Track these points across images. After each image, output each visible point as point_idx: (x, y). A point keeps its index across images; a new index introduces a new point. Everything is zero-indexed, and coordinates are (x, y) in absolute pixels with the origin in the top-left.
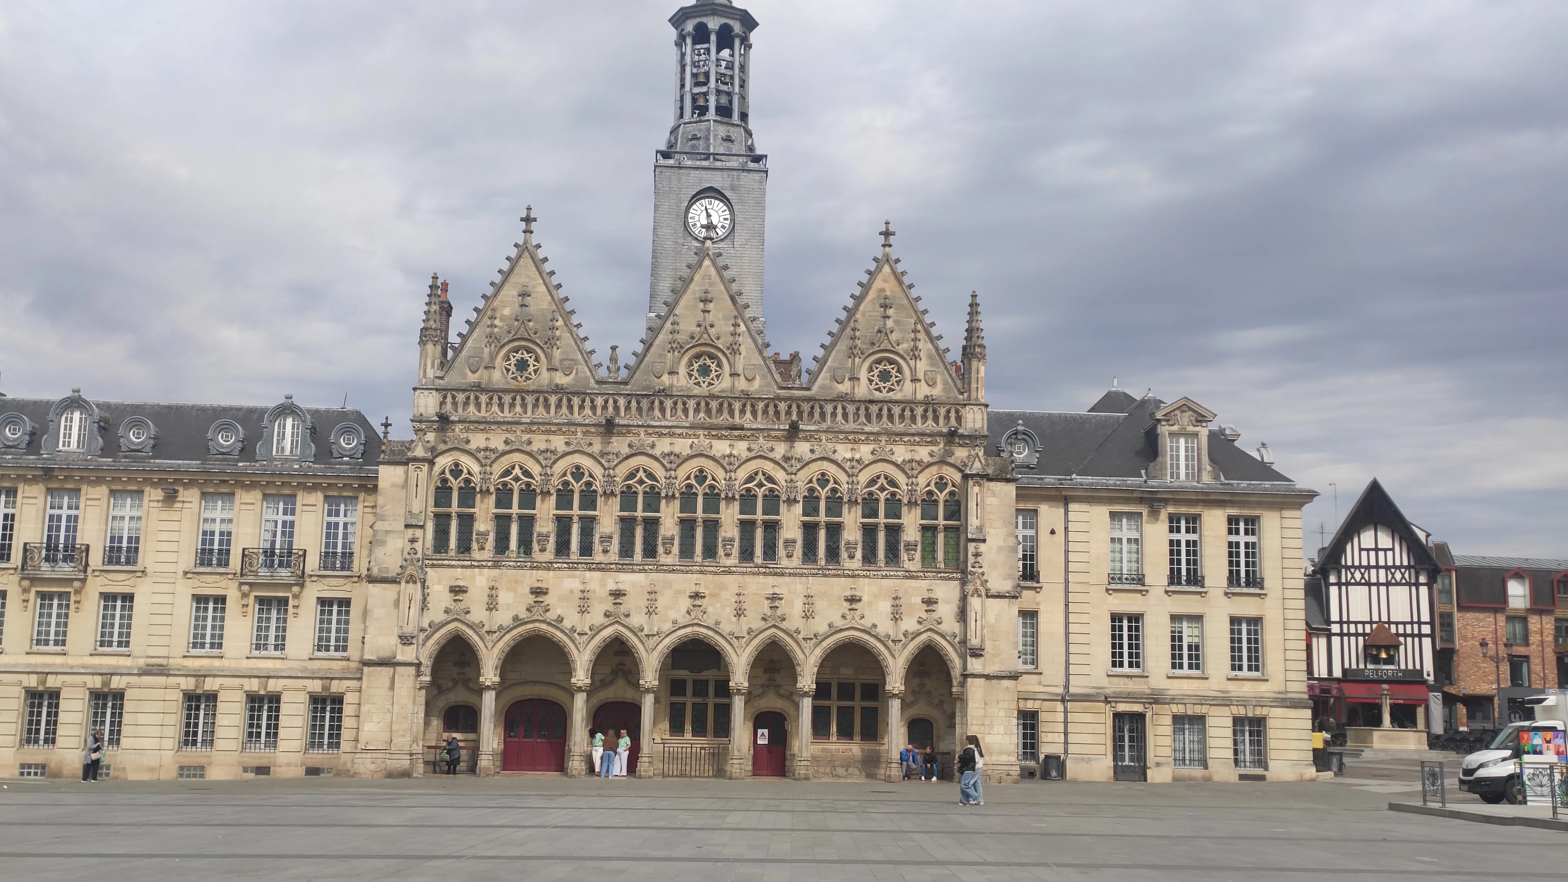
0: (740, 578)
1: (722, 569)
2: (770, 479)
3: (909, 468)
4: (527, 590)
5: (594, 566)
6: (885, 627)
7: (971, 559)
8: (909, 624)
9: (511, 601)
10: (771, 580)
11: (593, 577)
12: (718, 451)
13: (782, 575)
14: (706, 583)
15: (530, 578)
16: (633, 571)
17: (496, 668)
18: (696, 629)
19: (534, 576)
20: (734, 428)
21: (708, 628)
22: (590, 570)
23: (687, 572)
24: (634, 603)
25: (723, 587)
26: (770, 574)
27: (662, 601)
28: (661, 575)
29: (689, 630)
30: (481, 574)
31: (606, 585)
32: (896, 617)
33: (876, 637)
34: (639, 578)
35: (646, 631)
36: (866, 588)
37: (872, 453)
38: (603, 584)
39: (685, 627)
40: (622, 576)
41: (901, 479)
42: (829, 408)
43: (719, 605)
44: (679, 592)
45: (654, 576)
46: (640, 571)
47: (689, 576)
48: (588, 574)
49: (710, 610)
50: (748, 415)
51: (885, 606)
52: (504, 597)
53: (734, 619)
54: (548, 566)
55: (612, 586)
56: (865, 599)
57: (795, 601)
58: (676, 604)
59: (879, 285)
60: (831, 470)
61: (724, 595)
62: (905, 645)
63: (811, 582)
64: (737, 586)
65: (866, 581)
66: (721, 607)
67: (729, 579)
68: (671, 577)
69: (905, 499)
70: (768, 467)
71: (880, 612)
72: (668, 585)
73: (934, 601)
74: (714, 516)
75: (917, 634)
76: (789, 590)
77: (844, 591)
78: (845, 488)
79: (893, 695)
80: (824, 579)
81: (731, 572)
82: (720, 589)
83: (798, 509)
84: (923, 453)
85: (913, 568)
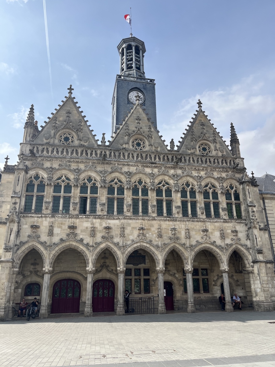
0: (158, 222)
1: (151, 218)
2: (167, 183)
3: (220, 180)
4: (67, 227)
5: (97, 217)
6: (219, 242)
7: (251, 214)
8: (228, 241)
9: (59, 232)
10: (171, 223)
11: (97, 222)
12: (147, 172)
13: (176, 221)
14: (146, 223)
15: (69, 222)
16: (114, 219)
17: (51, 264)
18: (142, 244)
19: (70, 221)
20: (152, 163)
21: (147, 243)
22: (95, 218)
23: (137, 219)
24: (115, 232)
25: (152, 226)
26: (171, 220)
27: (127, 231)
28: (126, 221)
29: (138, 244)
30: (46, 220)
31: (102, 225)
32: (223, 237)
33: (216, 246)
34: (117, 222)
35: (120, 245)
36: (210, 226)
37: (206, 174)
38: (101, 225)
40: (109, 221)
41: (217, 184)
42: (187, 158)
43: (150, 233)
44: (133, 228)
45: (123, 221)
46: (117, 219)
47: (137, 221)
48: (94, 220)
49: (147, 235)
50: (157, 159)
51: (217, 234)
52: (56, 230)
53: (157, 239)
54: (77, 217)
55: (104, 225)
56: (210, 231)
57: (182, 232)
58: (133, 233)
59: (199, 118)
60: (191, 180)
61: (153, 229)
62: (227, 250)
63: (187, 224)
64: (157, 225)
65: (209, 223)
66: (152, 234)
67: (154, 222)
68: (130, 221)
69: (219, 192)
70: (167, 178)
71: (216, 236)
72: (129, 225)
73: (236, 232)
74: (145, 197)
75: (231, 245)
76: (179, 227)
77: (201, 228)
78: (196, 187)
79: (225, 272)
80: (192, 223)
81: (154, 219)
82: (151, 226)
83: (179, 195)
84: (224, 175)
85: (225, 218)
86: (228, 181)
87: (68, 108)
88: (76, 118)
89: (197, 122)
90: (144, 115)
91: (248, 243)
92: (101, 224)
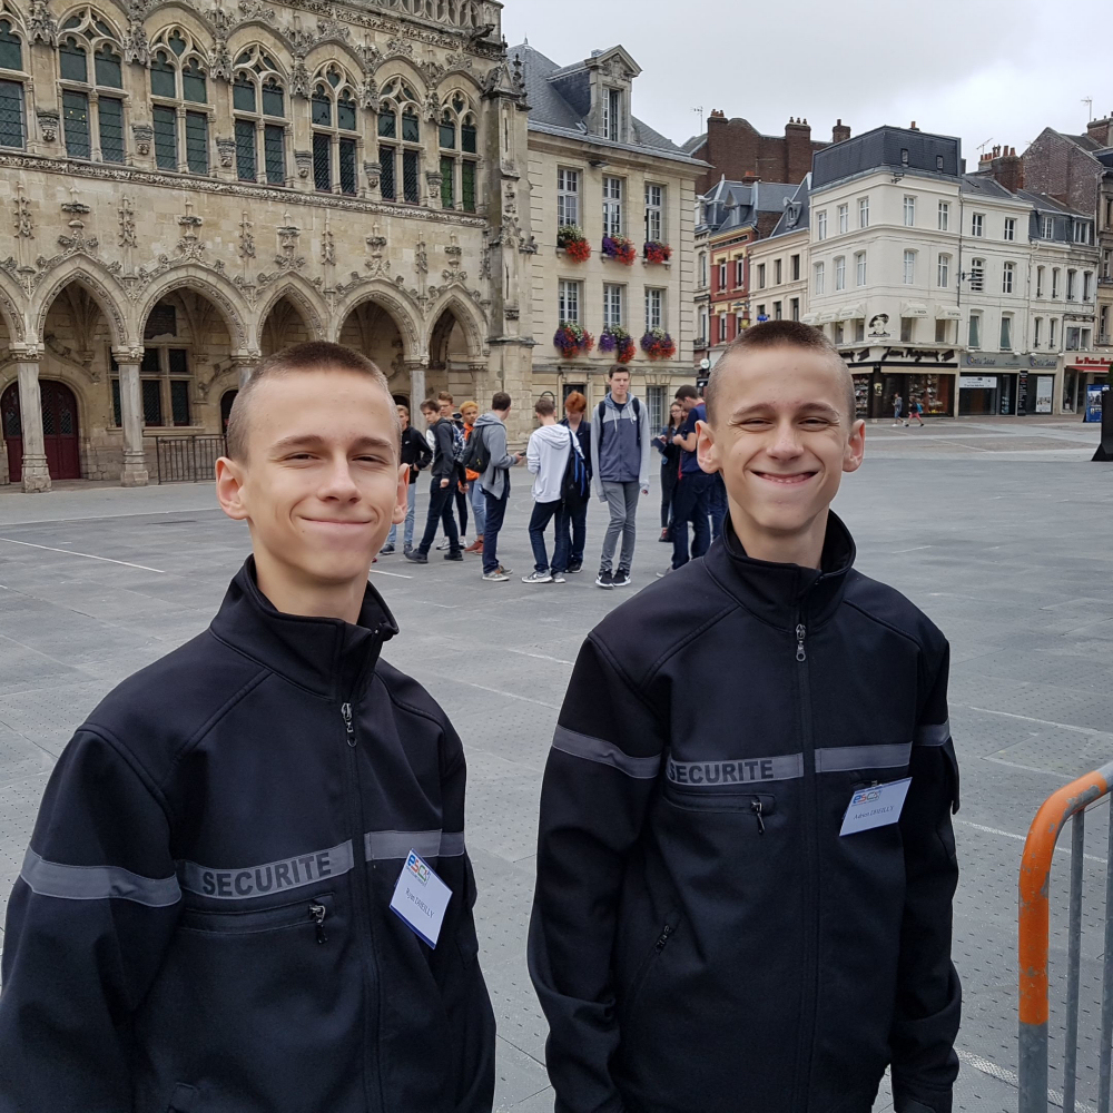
0: (243, 202)
1: (221, 187)
2: (270, 62)
3: (431, 74)
5: (34, 162)
6: (411, 282)
7: (505, 202)
8: (434, 279)
10: (281, 208)
11: (35, 184)
13: (296, 202)
14: (201, 206)
16: (95, 177)
18: (192, 272)
21: (208, 271)
22: (27, 168)
23: (174, 187)
24: (101, 226)
25: (223, 213)
26: (282, 200)
27: (141, 229)
28: (136, 187)
29: (182, 273)
31: (54, 195)
32: (422, 267)
33: (403, 293)
34: (104, 190)
35: (123, 272)
36: (389, 228)
37: (390, 46)
38: (50, 194)
39: (176, 268)
40: (79, 184)
41: (419, 88)
43: (218, 240)
44: (163, 216)
45: (125, 187)
46: (106, 179)
47: (175, 192)
48: (23, 174)
49: (209, 245)
51: (409, 255)
53: (239, 261)
55: (63, 198)
56: (389, 244)
57: (313, 240)
58: (162, 234)
60: (345, 61)
61: (225, 225)
62: (428, 304)
63: (328, 216)
64: (240, 213)
65: (389, 219)
66: (223, 242)
67: (229, 202)
68: (152, 192)
69: (425, 117)
70: (268, 41)
71: (402, 261)
72: (148, 203)
73: (458, 251)
74: (198, 106)
75: (442, 291)
76: (305, 224)
77: (367, 232)
78: (360, 89)
80: (342, 213)
81: (229, 192)
82: (219, 216)
83: (308, 111)
84: (441, 56)
85: (434, 208)
86: (452, 81)
91: (485, 288)
92: (50, 192)
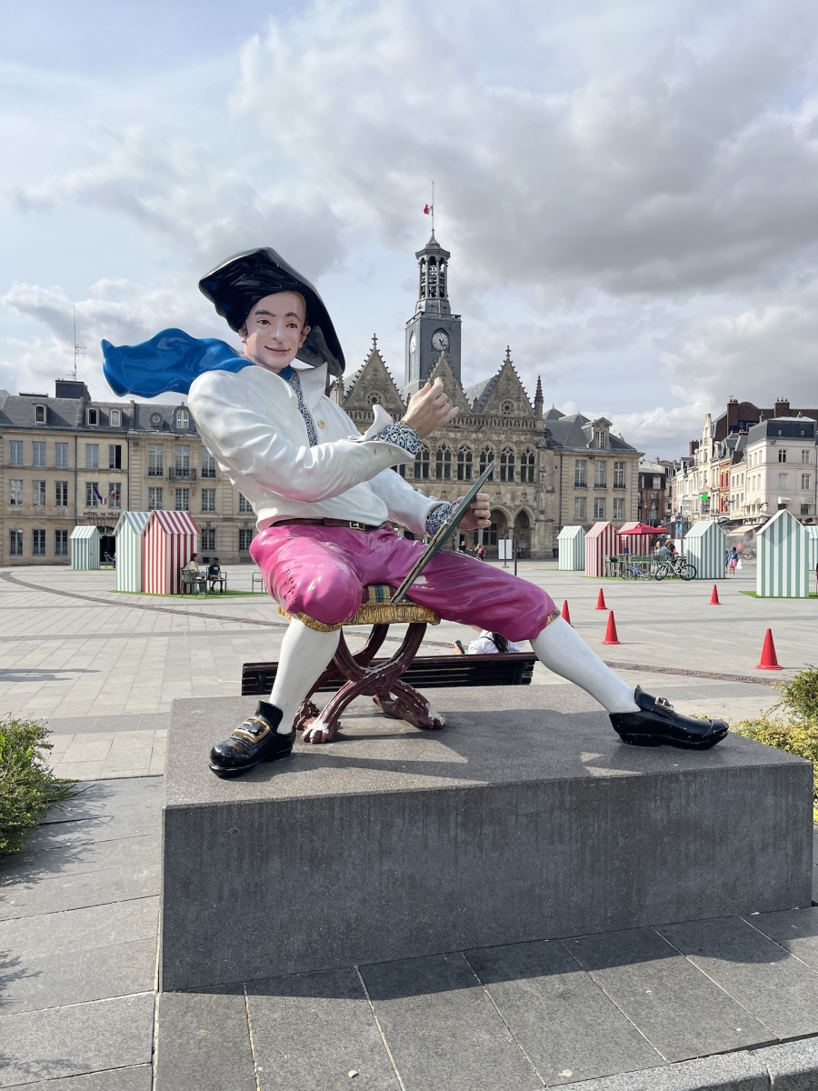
0: (459, 485)
1: (452, 482)
2: (469, 448)
3: (518, 443)
6: (509, 503)
7: (541, 479)
8: (517, 503)
12: (450, 436)
14: (447, 487)
16: (420, 483)
20: (456, 427)
23: (440, 483)
25: (453, 489)
26: (469, 484)
28: (430, 484)
32: (513, 498)
33: (507, 507)
36: (503, 489)
37: (505, 438)
41: (514, 448)
42: (489, 421)
44: (437, 491)
45: (427, 484)
46: (423, 482)
50: (461, 423)
51: (509, 496)
56: (503, 493)
59: (506, 371)
60: (490, 444)
61: (453, 492)
62: (515, 510)
64: (457, 488)
65: (503, 487)
67: (455, 486)
68: (435, 485)
69: (516, 456)
70: (468, 443)
71: (507, 498)
72: (433, 488)
73: (526, 494)
74: (448, 462)
75: (519, 506)
77: (495, 490)
78: (495, 451)
79: (511, 528)
81: (455, 483)
83: (479, 459)
84: (522, 438)
85: (518, 481)
86: (526, 445)
87: (374, 365)
88: (382, 375)
89: (503, 376)
90: (449, 370)
91: (535, 504)
